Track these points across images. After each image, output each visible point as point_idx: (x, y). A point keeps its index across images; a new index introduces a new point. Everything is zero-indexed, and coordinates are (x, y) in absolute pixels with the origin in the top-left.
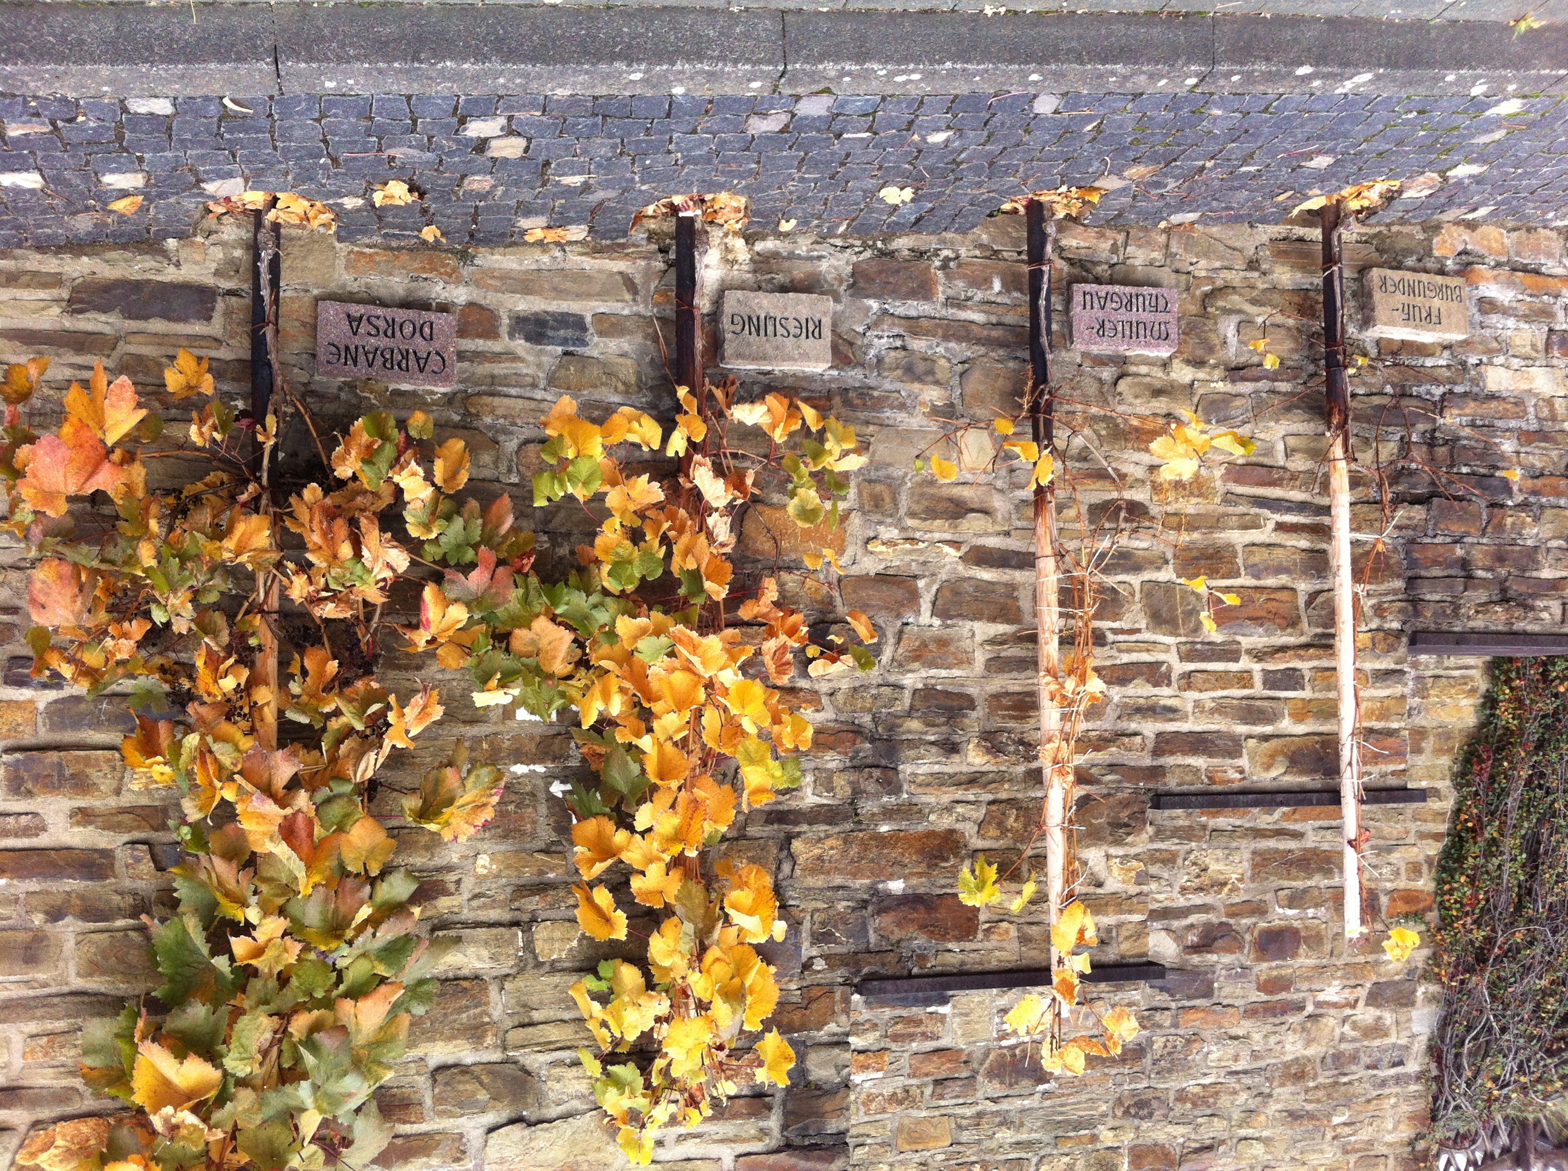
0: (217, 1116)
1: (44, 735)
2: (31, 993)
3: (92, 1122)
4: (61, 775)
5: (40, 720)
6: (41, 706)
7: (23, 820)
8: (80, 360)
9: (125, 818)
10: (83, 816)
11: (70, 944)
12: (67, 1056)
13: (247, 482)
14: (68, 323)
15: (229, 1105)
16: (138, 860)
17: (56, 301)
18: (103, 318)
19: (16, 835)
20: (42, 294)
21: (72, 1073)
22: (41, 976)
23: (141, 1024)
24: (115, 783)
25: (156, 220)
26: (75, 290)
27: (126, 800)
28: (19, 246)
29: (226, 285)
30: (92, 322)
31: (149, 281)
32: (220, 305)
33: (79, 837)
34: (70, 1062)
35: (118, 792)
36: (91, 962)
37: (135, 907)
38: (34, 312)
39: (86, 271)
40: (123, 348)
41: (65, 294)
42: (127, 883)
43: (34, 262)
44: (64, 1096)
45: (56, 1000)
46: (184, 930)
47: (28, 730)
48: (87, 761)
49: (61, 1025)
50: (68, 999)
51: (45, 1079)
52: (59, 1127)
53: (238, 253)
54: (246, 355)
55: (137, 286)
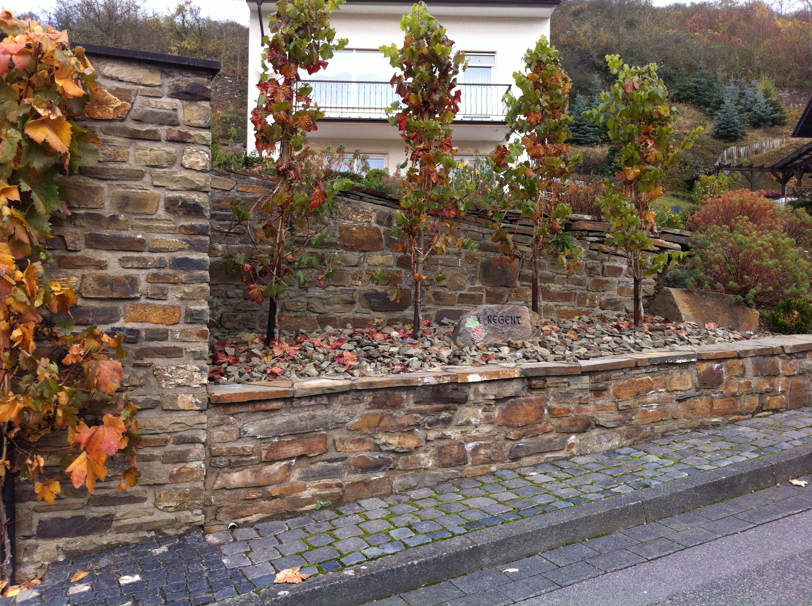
0: (27, 110)
1: (120, 306)
2: (125, 182)
3: (96, 116)
4: (112, 286)
5: (123, 313)
6: (122, 320)
7: (130, 265)
8: (106, 492)
9: (79, 263)
10: (101, 265)
11: (107, 204)
12: (108, 150)
13: (15, 438)
14: (112, 509)
15: (21, 115)
16: (73, 242)
17: (118, 520)
18: (95, 514)
19: (133, 258)
20: (125, 522)
21: (105, 141)
22: (120, 190)
23: (67, 162)
24: (85, 281)
25: (67, 570)
26: (110, 526)
27: (79, 272)
28: (137, 544)
29: (32, 541)
30: (100, 511)
31: (73, 537)
32: (34, 530)
33: (104, 256)
34: (107, 147)
35: (83, 277)
36: (97, 194)
37: (75, 219)
38: (129, 513)
39: (104, 537)
40: (84, 500)
41: (114, 524)
42: (79, 231)
43: (129, 537)
44: (109, 131)
45: (113, 177)
46: (46, 206)
47: (128, 308)
48: (99, 293)
49: (111, 165)
50: (108, 177)
51: (119, 141)
52: (111, 117)
53: (26, 559)
54: (18, 505)
55: (79, 533)
